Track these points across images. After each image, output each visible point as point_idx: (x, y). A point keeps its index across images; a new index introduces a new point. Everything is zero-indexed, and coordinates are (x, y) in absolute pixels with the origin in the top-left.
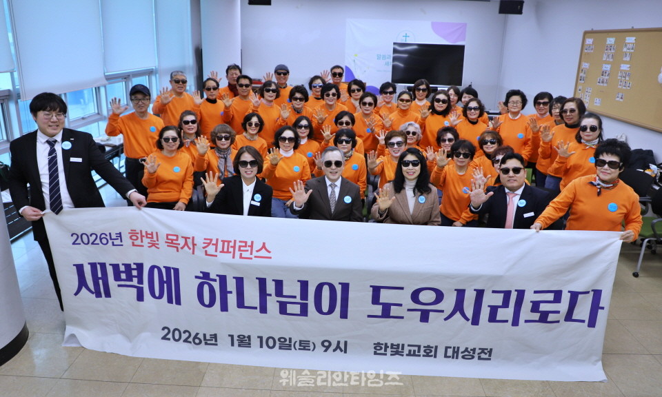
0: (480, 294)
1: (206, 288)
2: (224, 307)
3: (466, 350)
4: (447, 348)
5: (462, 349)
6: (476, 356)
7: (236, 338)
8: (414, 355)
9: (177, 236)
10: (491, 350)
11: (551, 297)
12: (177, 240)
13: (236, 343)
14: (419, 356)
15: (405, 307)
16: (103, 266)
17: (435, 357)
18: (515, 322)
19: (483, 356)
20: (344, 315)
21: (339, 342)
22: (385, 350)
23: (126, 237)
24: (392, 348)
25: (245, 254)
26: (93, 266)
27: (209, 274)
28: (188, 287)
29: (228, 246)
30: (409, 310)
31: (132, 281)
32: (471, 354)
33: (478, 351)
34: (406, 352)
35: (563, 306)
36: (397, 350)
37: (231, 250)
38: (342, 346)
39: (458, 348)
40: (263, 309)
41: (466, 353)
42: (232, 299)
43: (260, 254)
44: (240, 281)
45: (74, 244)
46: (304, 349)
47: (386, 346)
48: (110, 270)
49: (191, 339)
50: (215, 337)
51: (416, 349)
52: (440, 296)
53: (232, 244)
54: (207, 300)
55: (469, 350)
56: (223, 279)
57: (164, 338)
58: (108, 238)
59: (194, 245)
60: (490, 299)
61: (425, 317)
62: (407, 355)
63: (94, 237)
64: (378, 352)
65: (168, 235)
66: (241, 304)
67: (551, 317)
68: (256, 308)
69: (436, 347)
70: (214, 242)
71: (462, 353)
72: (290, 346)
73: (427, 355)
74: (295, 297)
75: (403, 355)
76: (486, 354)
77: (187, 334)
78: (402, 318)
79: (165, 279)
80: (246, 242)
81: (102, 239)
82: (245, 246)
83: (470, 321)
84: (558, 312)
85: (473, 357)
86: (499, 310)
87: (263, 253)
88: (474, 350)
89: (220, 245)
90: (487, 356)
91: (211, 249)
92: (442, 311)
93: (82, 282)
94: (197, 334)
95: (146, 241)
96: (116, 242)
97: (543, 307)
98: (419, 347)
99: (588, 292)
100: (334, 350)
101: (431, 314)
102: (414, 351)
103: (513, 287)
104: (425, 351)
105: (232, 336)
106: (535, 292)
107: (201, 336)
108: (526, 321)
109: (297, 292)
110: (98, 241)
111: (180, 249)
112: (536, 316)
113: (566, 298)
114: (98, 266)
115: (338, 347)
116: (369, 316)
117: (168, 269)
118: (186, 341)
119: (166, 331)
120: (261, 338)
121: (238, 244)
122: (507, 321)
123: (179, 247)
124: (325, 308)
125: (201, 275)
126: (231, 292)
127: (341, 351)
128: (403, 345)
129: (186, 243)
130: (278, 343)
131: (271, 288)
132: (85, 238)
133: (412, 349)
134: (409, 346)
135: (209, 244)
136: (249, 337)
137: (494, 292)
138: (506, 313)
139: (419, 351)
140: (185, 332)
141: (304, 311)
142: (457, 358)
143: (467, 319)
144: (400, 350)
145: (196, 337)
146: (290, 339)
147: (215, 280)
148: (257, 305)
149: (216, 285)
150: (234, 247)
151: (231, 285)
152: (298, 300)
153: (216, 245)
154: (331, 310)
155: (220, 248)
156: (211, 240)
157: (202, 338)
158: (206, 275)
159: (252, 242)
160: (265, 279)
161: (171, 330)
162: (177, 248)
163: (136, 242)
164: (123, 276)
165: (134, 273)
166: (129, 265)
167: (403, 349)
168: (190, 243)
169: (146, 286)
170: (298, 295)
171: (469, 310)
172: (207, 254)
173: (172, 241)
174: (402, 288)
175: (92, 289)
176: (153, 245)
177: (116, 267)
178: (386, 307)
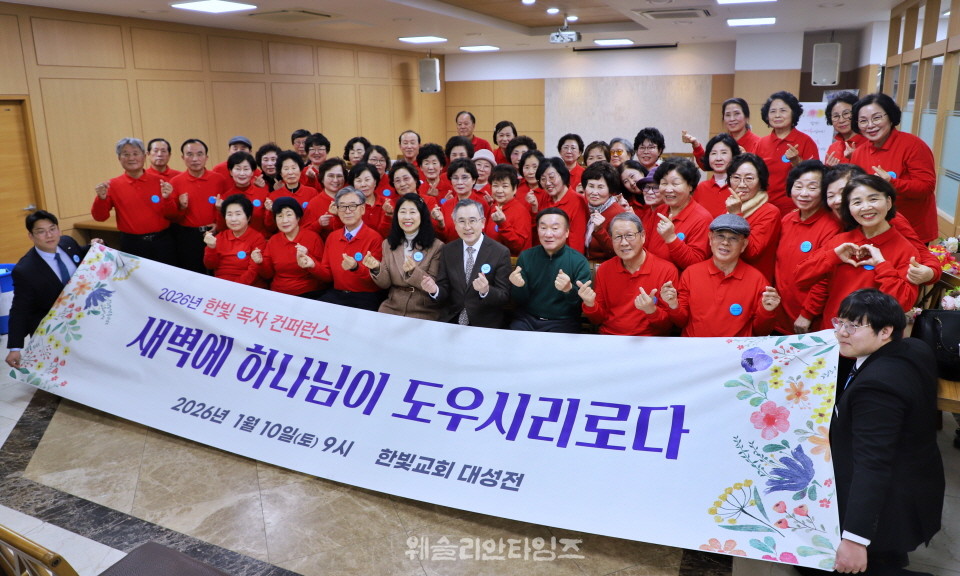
0: (525, 399)
1: (253, 362)
2: (257, 384)
3: (489, 472)
4: (466, 467)
5: (483, 472)
6: (500, 482)
7: (244, 419)
8: (423, 471)
9: (252, 310)
10: (522, 476)
11: (614, 412)
12: (250, 313)
13: (241, 425)
14: (428, 473)
15: (436, 409)
17: (447, 477)
18: (563, 442)
19: (509, 484)
20: (368, 411)
21: (344, 442)
22: (391, 461)
23: (204, 303)
24: (400, 458)
25: (306, 334)
26: (163, 323)
27: (262, 347)
29: (293, 325)
30: (440, 413)
31: (182, 345)
32: (494, 479)
33: (504, 476)
34: (414, 465)
35: (630, 424)
36: (404, 462)
37: (295, 328)
38: (345, 448)
39: (480, 468)
40: (292, 392)
41: (488, 477)
42: (270, 377)
43: (318, 335)
44: (287, 359)
46: (304, 444)
47: (394, 456)
48: (172, 331)
49: (200, 413)
50: (225, 413)
51: (428, 463)
52: (479, 398)
53: (298, 323)
54: (245, 374)
55: (493, 473)
56: (274, 353)
57: (175, 408)
58: (189, 300)
59: (265, 318)
60: (536, 409)
61: (454, 424)
62: (413, 470)
64: (382, 461)
65: (244, 309)
66: (275, 383)
67: (613, 440)
68: (286, 390)
69: (453, 464)
70: (283, 319)
71: (483, 475)
72: (292, 438)
73: (438, 473)
75: (408, 469)
78: (428, 421)
80: (311, 324)
82: (310, 326)
83: (506, 435)
84: (622, 433)
85: (495, 484)
86: (545, 423)
87: (324, 335)
88: (499, 473)
89: (288, 322)
90: (514, 485)
91: (278, 325)
92: (476, 418)
93: (141, 337)
94: (212, 408)
95: (220, 310)
97: (602, 425)
98: (432, 461)
99: (665, 408)
100: (334, 451)
101: (463, 421)
102: (425, 466)
103: (566, 395)
104: (437, 468)
105: (242, 416)
106: (593, 403)
107: (213, 410)
108: (578, 444)
111: (248, 322)
112: (592, 437)
113: (634, 415)
115: (341, 448)
116: (395, 415)
117: (224, 338)
118: (194, 414)
122: (551, 439)
127: (342, 452)
128: (414, 457)
129: (257, 318)
133: (423, 462)
134: (421, 458)
135: (278, 320)
137: (542, 399)
138: (551, 429)
139: (429, 467)
141: (330, 401)
142: (474, 482)
143: (502, 431)
144: (408, 462)
145: (207, 411)
147: (265, 354)
148: (290, 387)
149: (264, 360)
150: (299, 326)
151: (277, 362)
152: (332, 387)
153: (284, 322)
154: (358, 403)
155: (286, 325)
156: (281, 317)
157: (213, 413)
158: (259, 348)
159: (317, 324)
161: (187, 401)
162: (246, 320)
163: (209, 310)
164: (178, 340)
165: (190, 339)
166: (192, 330)
167: (411, 462)
168: (261, 317)
169: (193, 353)
170: (335, 382)
171: (507, 420)
172: (272, 329)
173: (244, 315)
174: (441, 386)
175: (144, 345)
176: (224, 315)
177: (179, 328)
178: (417, 406)
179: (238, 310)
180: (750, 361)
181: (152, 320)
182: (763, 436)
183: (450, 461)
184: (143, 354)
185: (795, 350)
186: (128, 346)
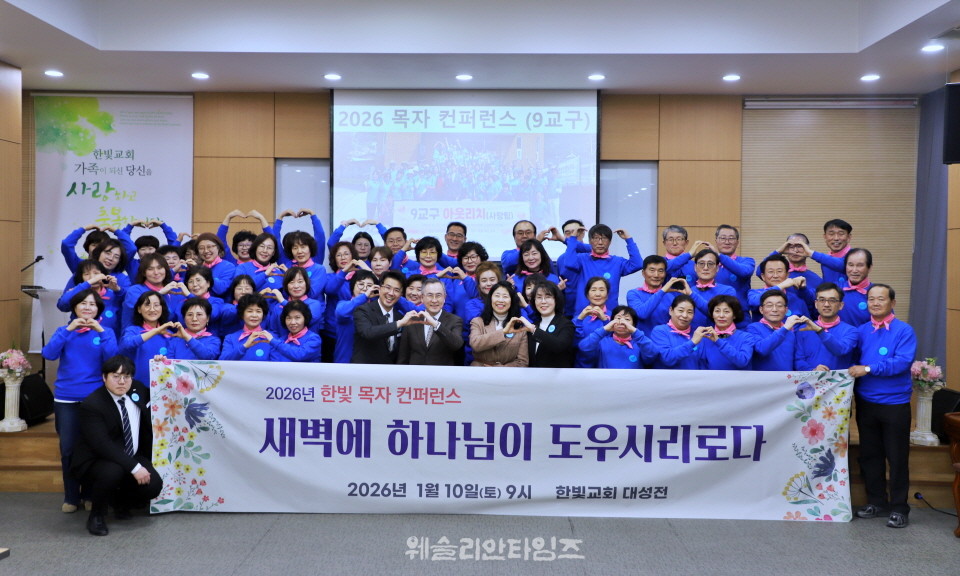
0: (649, 429)
1: (398, 436)
2: (415, 455)
3: (643, 489)
4: (625, 489)
5: (639, 490)
6: (653, 495)
7: (424, 488)
8: (595, 497)
9: (371, 388)
10: (666, 487)
11: (715, 432)
12: (371, 391)
13: (424, 493)
14: (600, 498)
15: (583, 446)
16: (292, 421)
17: (615, 497)
18: (686, 459)
19: (659, 494)
20: (527, 457)
21: (523, 487)
22: (568, 495)
23: (318, 392)
24: (574, 491)
25: (436, 400)
26: (283, 421)
27: (401, 421)
28: (379, 437)
29: (421, 394)
30: (586, 448)
31: (318, 437)
32: (648, 493)
34: (587, 494)
35: (729, 441)
37: (424, 396)
38: (526, 491)
39: (636, 488)
40: (452, 455)
41: (644, 493)
42: (423, 445)
43: (449, 399)
44: (431, 426)
45: (268, 398)
46: (491, 497)
47: (568, 490)
48: (298, 426)
49: (379, 492)
50: (404, 486)
51: (597, 491)
52: (614, 433)
53: (424, 392)
54: (398, 448)
55: (646, 489)
56: (416, 425)
57: (351, 494)
58: (301, 392)
59: (388, 394)
60: (660, 435)
61: (601, 457)
62: (588, 498)
63: (288, 391)
64: (561, 496)
65: (361, 388)
66: (431, 451)
67: (720, 453)
68: (444, 454)
69: (615, 488)
70: (407, 390)
71: (640, 492)
72: (476, 493)
73: (607, 497)
74: (481, 440)
75: (583, 498)
76: (660, 492)
77: (375, 487)
78: (581, 457)
79: (355, 433)
80: (436, 390)
81: (294, 394)
82: (437, 393)
83: (643, 458)
84: (725, 448)
85: (650, 496)
86: (668, 444)
87: (453, 398)
88: (650, 489)
89: (413, 393)
90: (663, 495)
91: (405, 397)
92: (617, 448)
93: (269, 439)
94: (387, 485)
95: (338, 396)
96: (309, 397)
97: (710, 442)
98: (599, 489)
99: (750, 428)
100: (519, 497)
101: (607, 452)
102: (595, 493)
103: (679, 423)
104: (605, 493)
105: (420, 486)
106: (700, 427)
107: (390, 487)
108: (697, 459)
109: (484, 435)
110: (291, 396)
111: (373, 400)
112: (705, 453)
113: (730, 433)
114: (288, 422)
115: (522, 493)
116: (551, 456)
117: (359, 422)
118: (373, 494)
119: (353, 487)
120: (448, 486)
121: (429, 391)
123: (373, 398)
124: (510, 450)
125: (394, 424)
126: (422, 438)
127: (526, 497)
128: (584, 488)
129: (380, 394)
130: (464, 491)
131: (460, 432)
132: (279, 391)
133: (593, 491)
134: (590, 488)
135: (403, 393)
136: (437, 486)
137: (662, 427)
138: (675, 449)
139: (599, 494)
140: (372, 486)
141: (490, 455)
142: (635, 498)
143: (640, 456)
144: (581, 493)
145: (385, 488)
146: (477, 486)
147: (408, 427)
148: (446, 450)
149: (409, 432)
150: (426, 394)
151: (423, 431)
152: (485, 442)
153: (410, 393)
154: (515, 452)
155: (413, 396)
156: (404, 389)
157: (391, 489)
158: (399, 423)
159: (443, 389)
160: (455, 423)
161: (358, 486)
162: (371, 400)
163: (327, 398)
164: (310, 433)
165: (322, 429)
166: (318, 421)
167: (584, 492)
168: (384, 393)
169: (334, 441)
170: (485, 437)
171: (641, 446)
172: (401, 402)
173: (366, 393)
174: (579, 426)
175: (278, 446)
176: (345, 399)
177: (304, 423)
178: (566, 446)
179: (356, 392)
180: (801, 391)
181: (270, 422)
182: (810, 443)
183: (612, 486)
184: (282, 454)
185: (829, 383)
186: (261, 451)
